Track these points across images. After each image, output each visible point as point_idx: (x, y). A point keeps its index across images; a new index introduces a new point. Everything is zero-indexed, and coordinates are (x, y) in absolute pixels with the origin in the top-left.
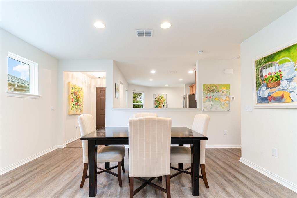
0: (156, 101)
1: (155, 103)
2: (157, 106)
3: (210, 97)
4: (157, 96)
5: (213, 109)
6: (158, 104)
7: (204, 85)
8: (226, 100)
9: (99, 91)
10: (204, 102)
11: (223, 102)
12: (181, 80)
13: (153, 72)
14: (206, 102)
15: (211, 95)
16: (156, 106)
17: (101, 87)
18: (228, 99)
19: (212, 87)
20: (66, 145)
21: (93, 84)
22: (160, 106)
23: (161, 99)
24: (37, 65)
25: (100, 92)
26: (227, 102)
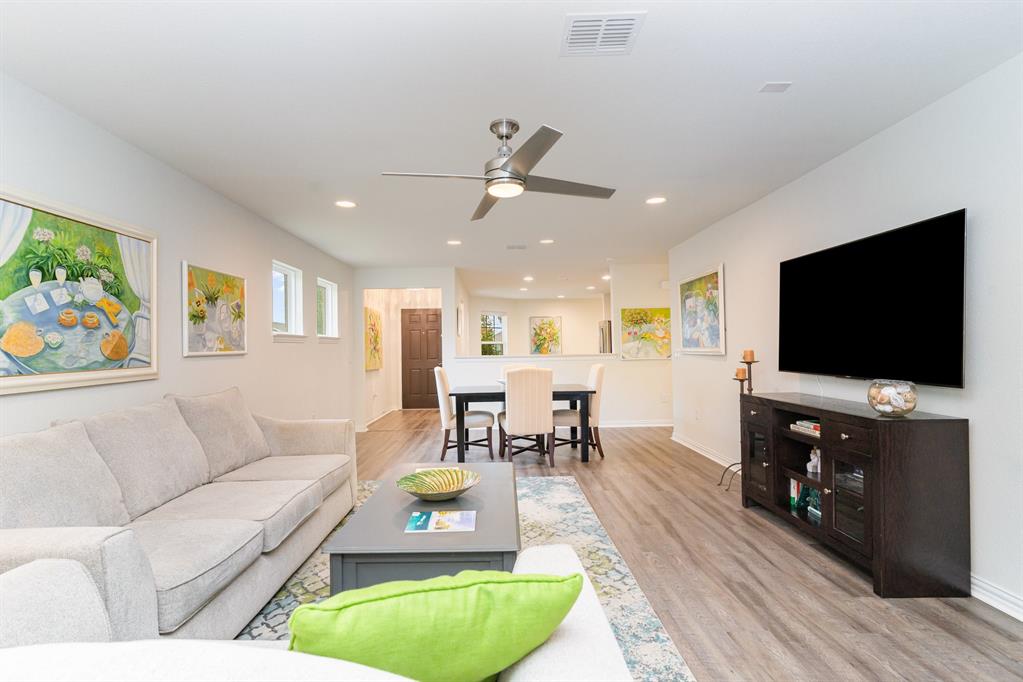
0: (536, 334)
1: (533, 340)
2: (539, 347)
3: (636, 333)
4: (539, 322)
5: (641, 355)
6: (540, 343)
7: (624, 310)
8: (664, 338)
9: (407, 316)
10: (624, 342)
11: (660, 342)
12: (591, 288)
13: (529, 279)
14: (629, 341)
15: (636, 329)
16: (534, 349)
17: (412, 307)
18: (667, 336)
19: (639, 314)
20: (368, 427)
21: (394, 301)
22: (546, 345)
23: (549, 330)
24: (335, 286)
25: (410, 319)
26: (666, 340)
